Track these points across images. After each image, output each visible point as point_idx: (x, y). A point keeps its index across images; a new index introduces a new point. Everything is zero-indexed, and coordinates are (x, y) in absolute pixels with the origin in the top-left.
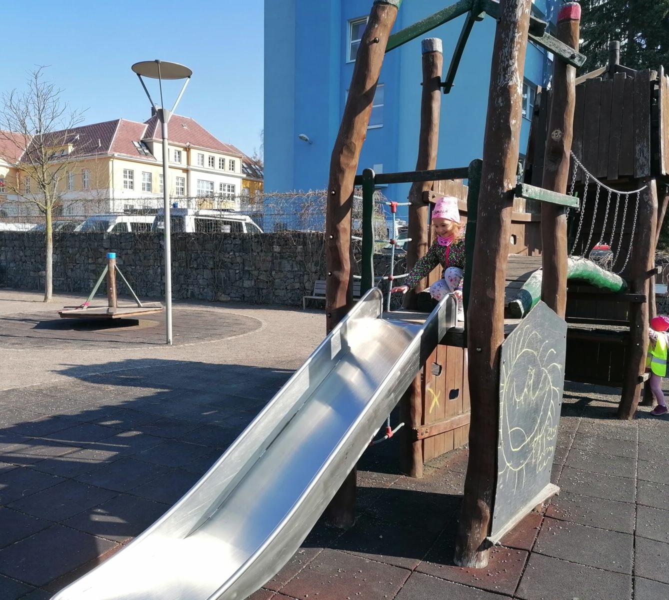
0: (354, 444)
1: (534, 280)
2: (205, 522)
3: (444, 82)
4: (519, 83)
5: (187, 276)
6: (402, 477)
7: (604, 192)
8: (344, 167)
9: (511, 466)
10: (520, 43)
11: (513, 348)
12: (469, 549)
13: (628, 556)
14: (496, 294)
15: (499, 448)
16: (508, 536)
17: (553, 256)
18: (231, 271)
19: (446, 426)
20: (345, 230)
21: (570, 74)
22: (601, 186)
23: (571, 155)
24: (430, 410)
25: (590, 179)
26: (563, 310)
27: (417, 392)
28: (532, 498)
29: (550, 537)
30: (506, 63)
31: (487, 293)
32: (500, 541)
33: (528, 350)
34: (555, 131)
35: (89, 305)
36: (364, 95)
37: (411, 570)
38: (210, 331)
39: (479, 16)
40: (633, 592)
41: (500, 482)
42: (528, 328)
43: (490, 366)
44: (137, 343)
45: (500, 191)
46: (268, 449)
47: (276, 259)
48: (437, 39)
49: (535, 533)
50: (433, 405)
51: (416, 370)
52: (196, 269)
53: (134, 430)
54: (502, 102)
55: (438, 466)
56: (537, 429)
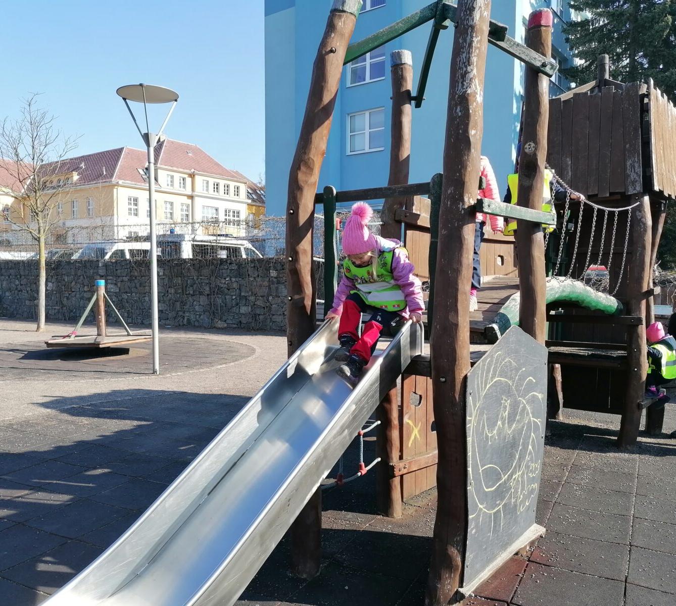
0: (298, 489)
1: (513, 303)
2: (132, 579)
3: (415, 95)
4: (479, 90)
5: (183, 303)
6: (379, 517)
8: (303, 185)
9: (484, 508)
10: (478, 48)
11: (482, 378)
12: (439, 602)
14: (459, 318)
15: (468, 488)
16: (485, 584)
17: (530, 276)
18: (227, 297)
19: (427, 461)
20: (305, 251)
21: (542, 82)
22: (585, 202)
24: (409, 443)
26: (542, 334)
27: (394, 424)
28: (514, 542)
29: (532, 586)
30: (465, 69)
31: (450, 317)
32: (473, 592)
33: (501, 379)
34: (528, 144)
35: (77, 334)
38: (200, 359)
39: (443, 24)
41: (472, 527)
42: (500, 355)
43: (455, 398)
44: (123, 373)
45: (460, 206)
46: (210, 495)
47: (273, 284)
48: (406, 51)
49: (517, 581)
50: (413, 437)
51: (375, 402)
52: (192, 295)
53: (99, 468)
54: (460, 111)
55: (420, 504)
56: (515, 466)
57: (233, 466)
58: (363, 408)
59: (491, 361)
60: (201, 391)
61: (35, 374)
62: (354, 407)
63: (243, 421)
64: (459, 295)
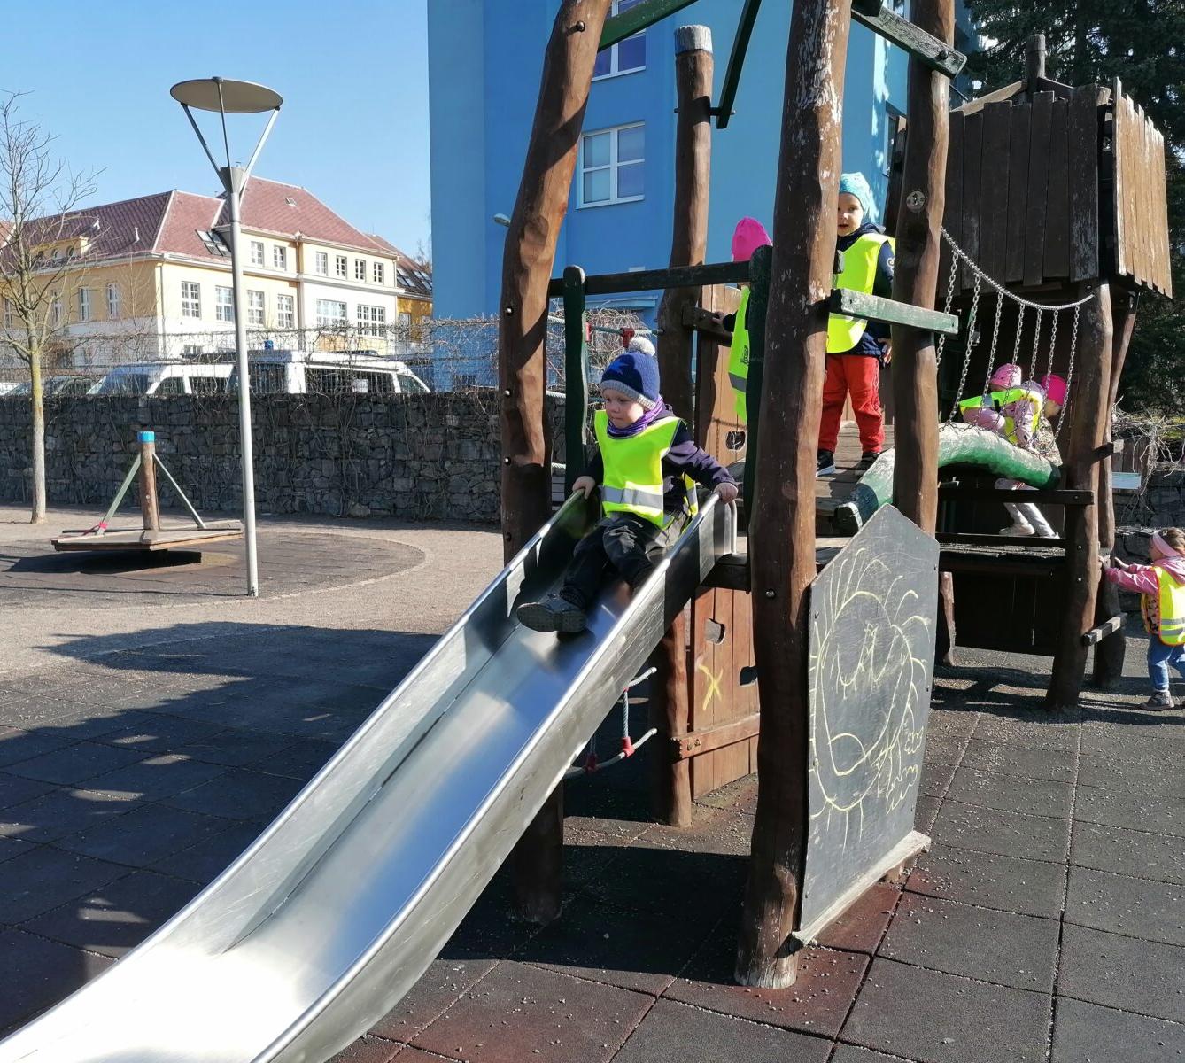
0: (536, 772)
1: (883, 467)
2: (263, 922)
3: (717, 106)
4: (835, 101)
5: (292, 473)
6: (654, 825)
7: (1011, 308)
8: (529, 265)
9: (834, 803)
10: (836, 28)
11: (834, 591)
12: (760, 955)
13: (1049, 959)
14: (799, 492)
15: (810, 771)
16: (833, 927)
17: (913, 422)
18: (371, 462)
19: (733, 733)
20: (533, 379)
21: (937, 87)
22: (1004, 295)
23: (943, 239)
24: (704, 705)
25: (983, 282)
26: (931, 518)
27: (679, 673)
28: (880, 858)
29: (910, 929)
30: (811, 64)
31: (783, 490)
32: (817, 938)
33: (864, 592)
34: (913, 194)
35: (108, 528)
36: (562, 128)
37: (655, 996)
38: (328, 569)
40: (1053, 1026)
41: (815, 833)
42: (863, 554)
43: (791, 625)
44: (194, 594)
45: (803, 302)
46: (385, 786)
47: (452, 438)
48: (702, 27)
49: (884, 922)
50: (709, 695)
51: (656, 633)
52: (308, 459)
53: (169, 754)
54: (804, 138)
55: (721, 804)
56: (884, 737)
57: (421, 738)
58: (637, 642)
59: (850, 563)
60: (336, 624)
61: (39, 597)
62: (624, 639)
63: (437, 665)
64: (799, 453)
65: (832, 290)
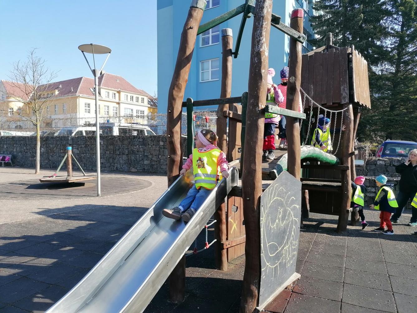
0: (172, 257)
2: (84, 306)
3: (234, 52)
4: (266, 49)
5: (114, 159)
6: (215, 270)
7: (322, 111)
8: (176, 97)
9: (269, 265)
10: (266, 28)
11: (268, 197)
14: (256, 167)
15: (261, 255)
16: (271, 304)
17: (293, 145)
18: (137, 156)
19: (240, 240)
20: (177, 132)
21: (298, 46)
22: (320, 108)
23: (300, 90)
24: (231, 232)
25: (314, 104)
26: (299, 175)
27: (223, 222)
28: (285, 282)
29: (294, 305)
30: (259, 39)
31: (252, 166)
32: (264, 309)
33: (278, 198)
34: (292, 77)
35: (56, 176)
36: (186, 57)
38: (123, 188)
39: (248, 15)
41: (263, 275)
42: (277, 186)
43: (254, 208)
44: (81, 196)
45: (257, 109)
46: (126, 261)
47: (161, 149)
48: (229, 29)
49: (286, 302)
50: (233, 228)
51: (213, 211)
52: (119, 155)
53: (68, 247)
54: (257, 60)
55: (237, 263)
56: (285, 243)
57: (139, 245)
58: (206, 214)
59: (273, 189)
60: (123, 205)
61: (34, 197)
62: (202, 213)
63: (144, 221)
65: (266, 105)
